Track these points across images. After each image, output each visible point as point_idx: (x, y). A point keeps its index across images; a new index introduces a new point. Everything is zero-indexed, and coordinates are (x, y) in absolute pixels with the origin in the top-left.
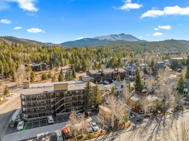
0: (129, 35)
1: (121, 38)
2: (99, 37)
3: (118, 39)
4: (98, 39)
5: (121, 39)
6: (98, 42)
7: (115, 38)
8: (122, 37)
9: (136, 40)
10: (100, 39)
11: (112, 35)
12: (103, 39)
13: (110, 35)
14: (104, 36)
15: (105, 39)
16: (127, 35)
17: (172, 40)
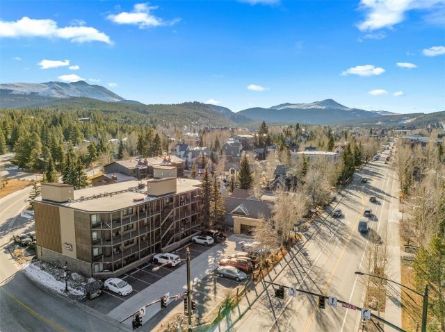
0: (97, 85)
1: (79, 92)
2: (13, 85)
3: (69, 93)
4: (12, 91)
5: (77, 94)
6: (13, 100)
7: (60, 91)
8: (81, 91)
9: (116, 100)
10: (17, 91)
11: (51, 82)
12: (27, 91)
13: (46, 84)
14: (29, 85)
15: (33, 93)
16: (92, 86)
17: (196, 104)
